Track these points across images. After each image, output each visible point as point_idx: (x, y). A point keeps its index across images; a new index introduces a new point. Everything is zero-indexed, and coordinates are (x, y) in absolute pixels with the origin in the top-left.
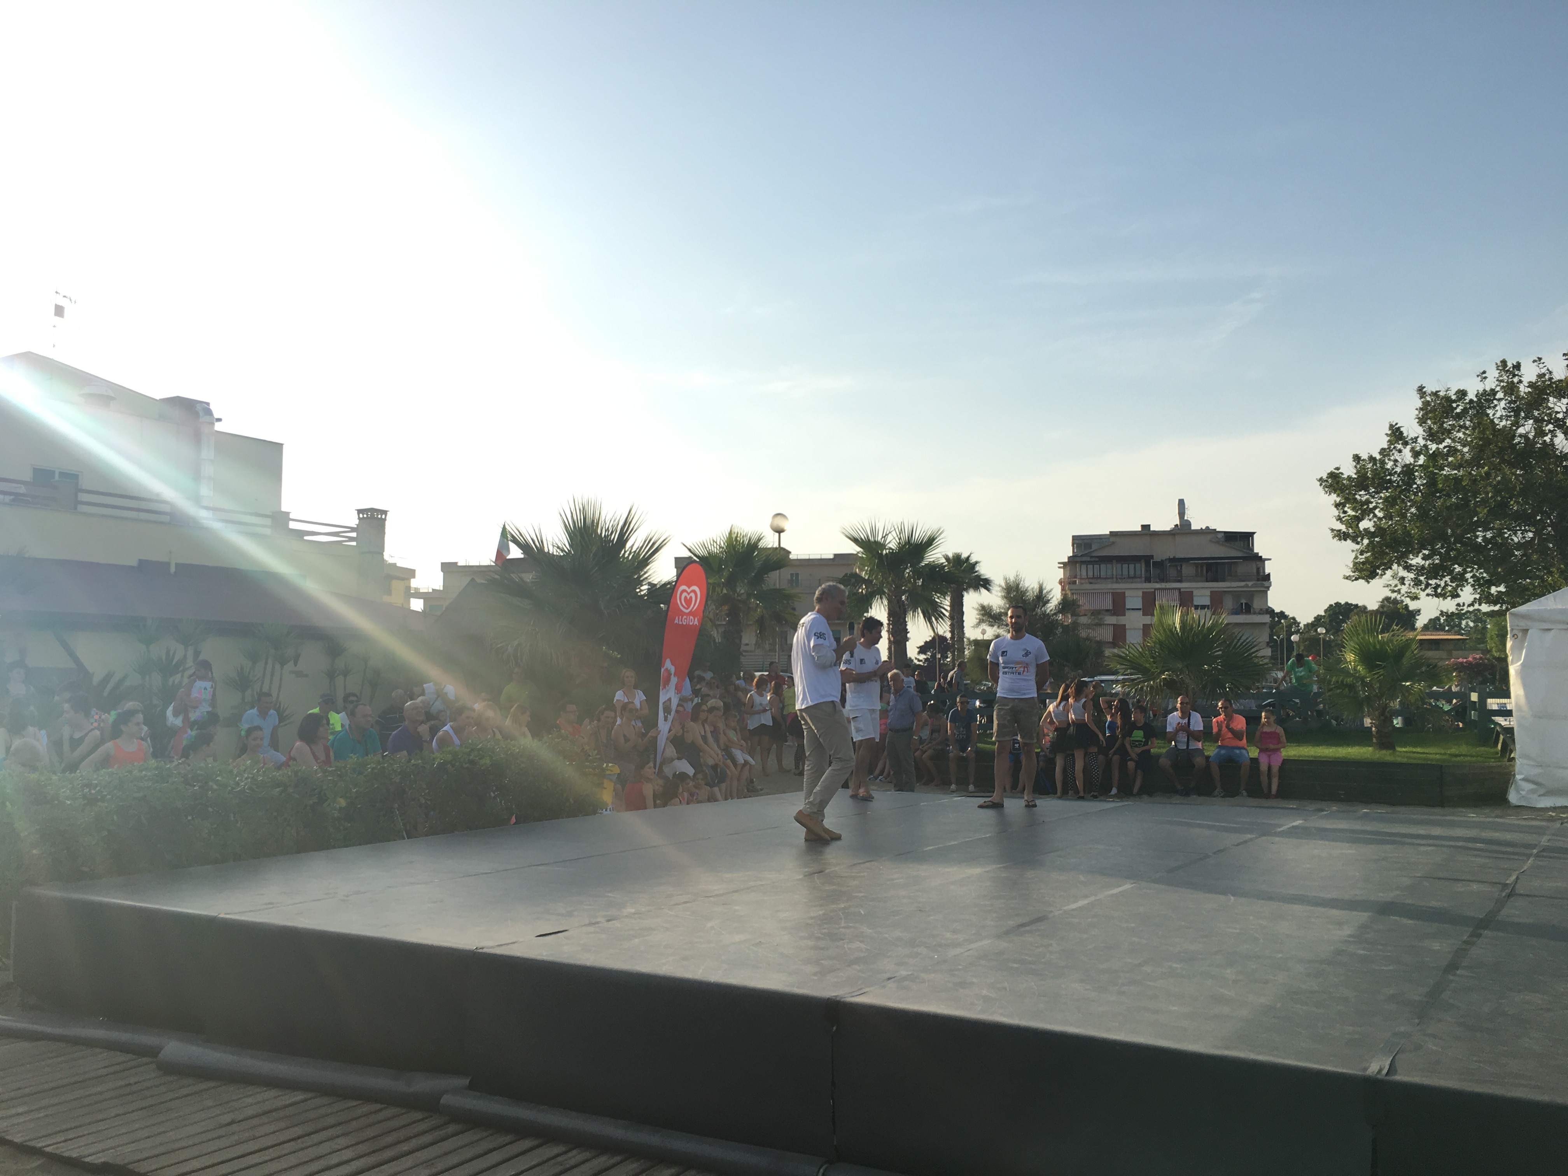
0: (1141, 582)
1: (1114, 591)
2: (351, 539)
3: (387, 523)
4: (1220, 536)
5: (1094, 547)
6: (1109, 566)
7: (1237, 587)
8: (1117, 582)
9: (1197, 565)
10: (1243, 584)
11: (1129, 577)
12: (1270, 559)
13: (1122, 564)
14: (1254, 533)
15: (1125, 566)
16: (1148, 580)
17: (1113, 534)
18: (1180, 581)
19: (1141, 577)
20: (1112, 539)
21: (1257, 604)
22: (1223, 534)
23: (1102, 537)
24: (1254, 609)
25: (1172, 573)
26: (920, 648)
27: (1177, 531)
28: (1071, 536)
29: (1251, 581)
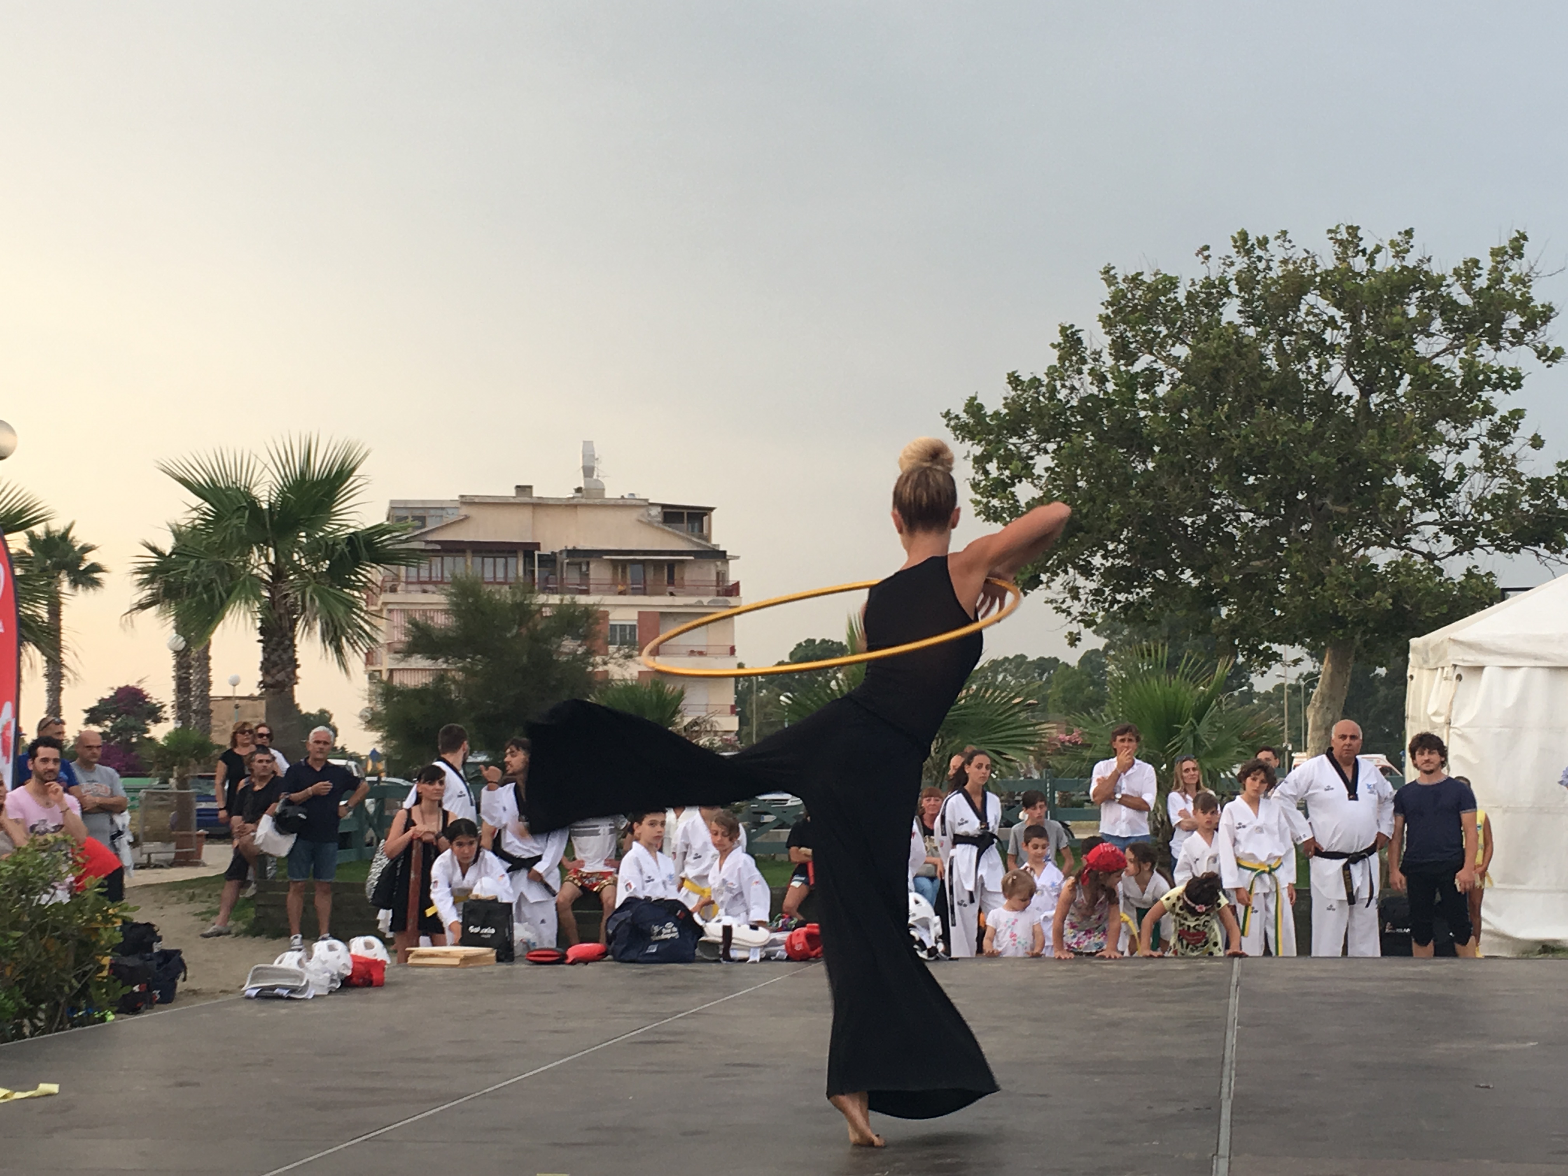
4: (656, 511)
5: (431, 525)
6: (460, 560)
7: (685, 605)
9: (614, 564)
10: (693, 600)
12: (737, 558)
13: (483, 557)
14: (712, 509)
15: (489, 561)
17: (467, 501)
18: (586, 592)
19: (516, 584)
20: (464, 511)
22: (659, 509)
23: (444, 505)
25: (572, 577)
26: (91, 711)
27: (583, 501)
28: (392, 502)
29: (706, 594)
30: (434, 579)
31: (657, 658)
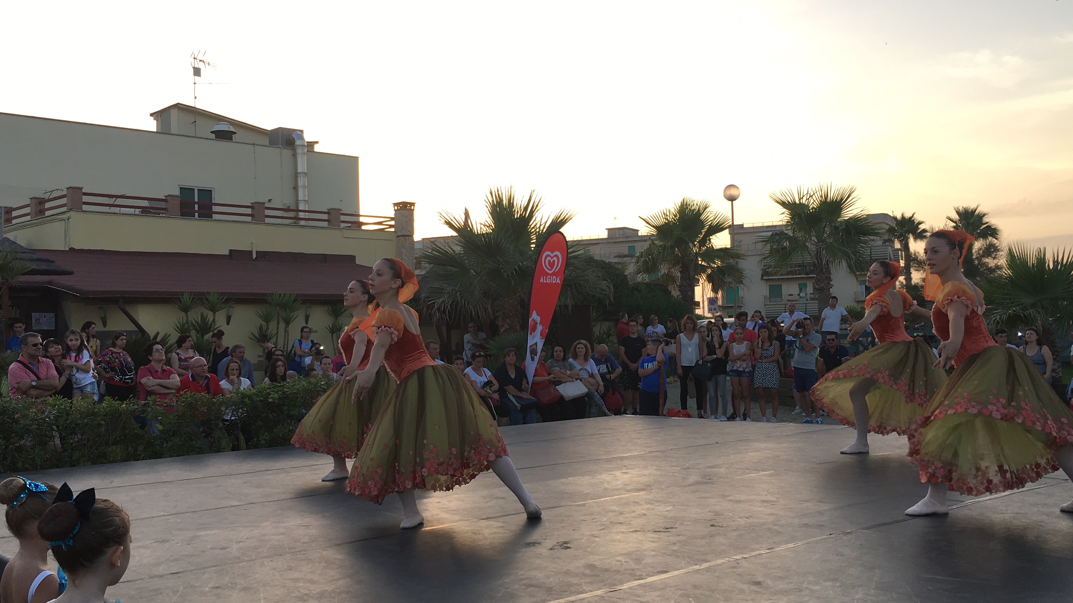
2: (391, 226)
3: (415, 212)
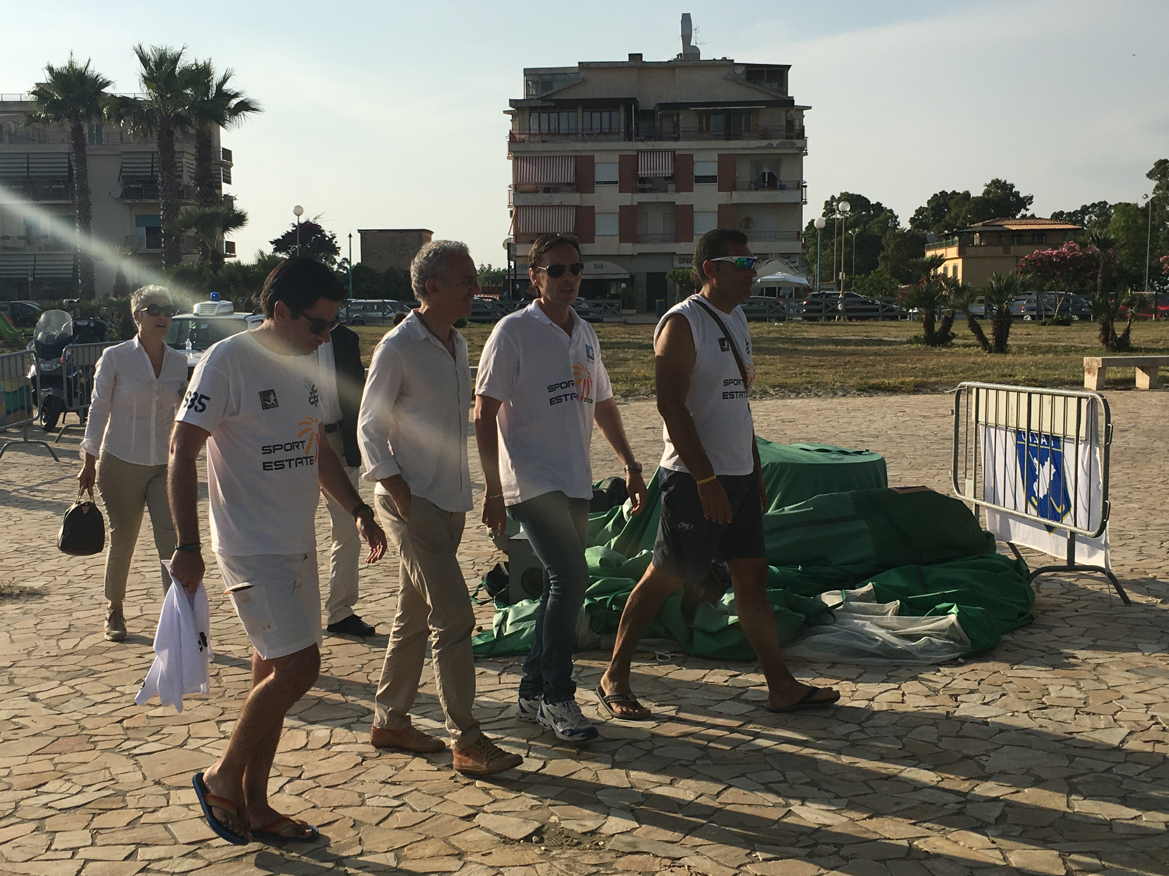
0: (618, 140)
1: (578, 154)
4: (739, 71)
5: (556, 87)
6: (572, 115)
7: (757, 148)
8: (584, 141)
9: (700, 114)
10: (764, 143)
11: (601, 133)
12: (810, 108)
13: (592, 112)
14: (789, 67)
15: (596, 116)
16: (629, 137)
17: (583, 66)
18: (677, 139)
19: (619, 133)
20: (582, 75)
21: (784, 176)
22: (743, 68)
23: (568, 72)
24: (781, 181)
25: (665, 126)
26: (275, 242)
27: (680, 63)
28: (525, 70)
29: (777, 138)
30: (552, 131)
31: (733, 193)
